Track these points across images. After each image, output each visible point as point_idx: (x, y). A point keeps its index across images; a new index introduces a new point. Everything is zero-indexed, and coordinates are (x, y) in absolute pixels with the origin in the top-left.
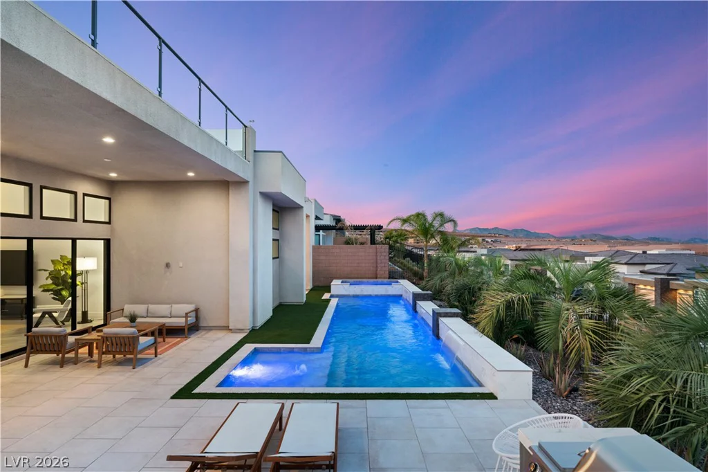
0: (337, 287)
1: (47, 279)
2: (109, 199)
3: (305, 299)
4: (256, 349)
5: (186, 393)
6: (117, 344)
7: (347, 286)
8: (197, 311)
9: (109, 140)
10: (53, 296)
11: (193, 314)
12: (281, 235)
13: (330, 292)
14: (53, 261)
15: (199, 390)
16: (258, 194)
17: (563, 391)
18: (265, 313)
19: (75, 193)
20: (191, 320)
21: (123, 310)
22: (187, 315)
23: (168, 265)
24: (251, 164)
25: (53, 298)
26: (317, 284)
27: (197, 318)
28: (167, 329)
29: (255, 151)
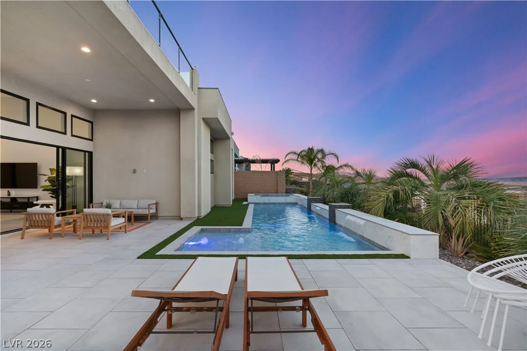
0: (252, 198)
1: (46, 181)
2: (92, 123)
3: (231, 203)
4: (202, 229)
5: (150, 254)
6: (95, 221)
7: (259, 197)
8: (157, 204)
9: (86, 50)
10: (51, 195)
11: (154, 207)
12: (215, 157)
13: (247, 201)
14: (50, 169)
15: (161, 252)
16: (202, 119)
17: (459, 252)
18: (206, 210)
19: (65, 114)
20: (153, 211)
21: (102, 203)
22: (149, 208)
23: (135, 171)
24: (196, 96)
25: (51, 196)
26: (237, 197)
27: (157, 209)
28: (134, 216)
29: (199, 88)
